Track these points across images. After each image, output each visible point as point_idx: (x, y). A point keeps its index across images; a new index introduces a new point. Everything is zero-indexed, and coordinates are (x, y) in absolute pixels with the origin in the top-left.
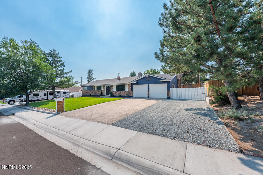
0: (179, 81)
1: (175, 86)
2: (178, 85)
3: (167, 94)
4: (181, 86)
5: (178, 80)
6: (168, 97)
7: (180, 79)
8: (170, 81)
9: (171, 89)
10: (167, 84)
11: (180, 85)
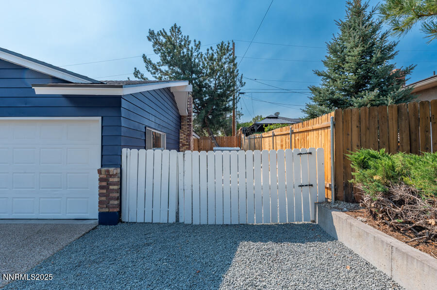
0: (185, 122)
1: (164, 141)
2: (182, 136)
3: (97, 191)
4: (192, 140)
5: (180, 118)
6: (101, 214)
7: (190, 115)
8: (118, 98)
9: (131, 158)
10: (100, 118)
11: (189, 135)
